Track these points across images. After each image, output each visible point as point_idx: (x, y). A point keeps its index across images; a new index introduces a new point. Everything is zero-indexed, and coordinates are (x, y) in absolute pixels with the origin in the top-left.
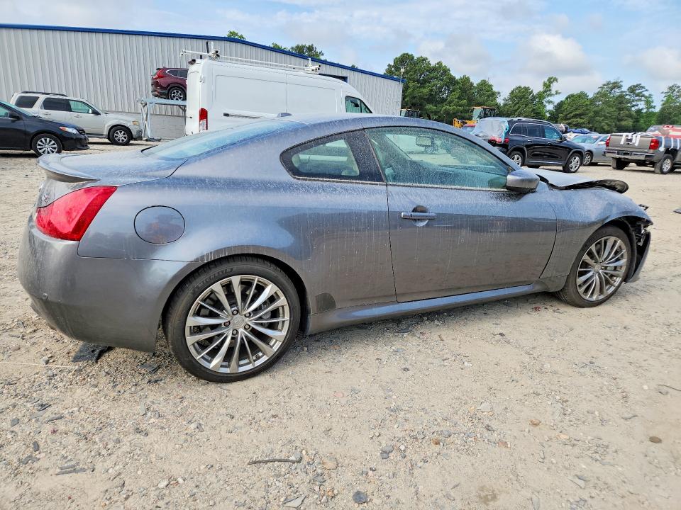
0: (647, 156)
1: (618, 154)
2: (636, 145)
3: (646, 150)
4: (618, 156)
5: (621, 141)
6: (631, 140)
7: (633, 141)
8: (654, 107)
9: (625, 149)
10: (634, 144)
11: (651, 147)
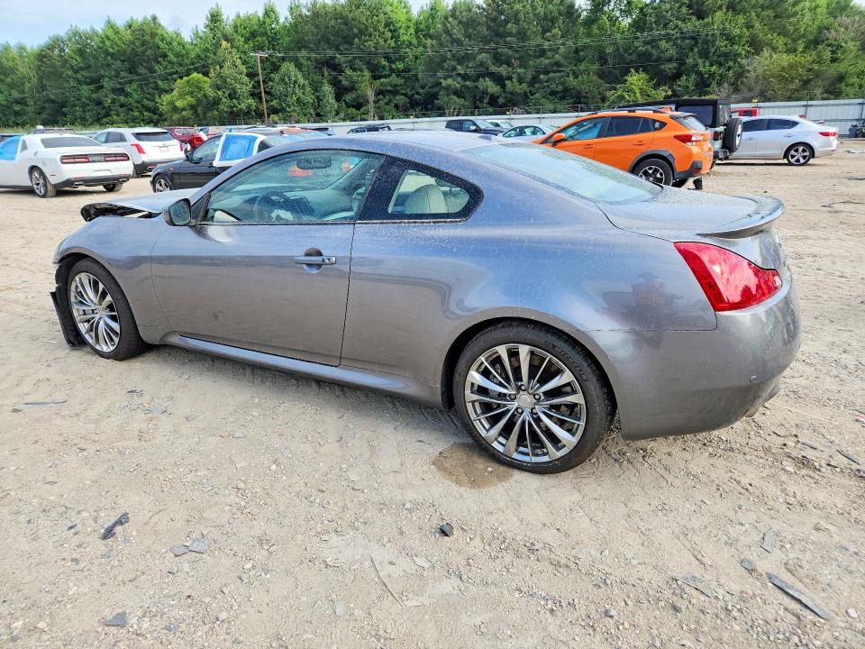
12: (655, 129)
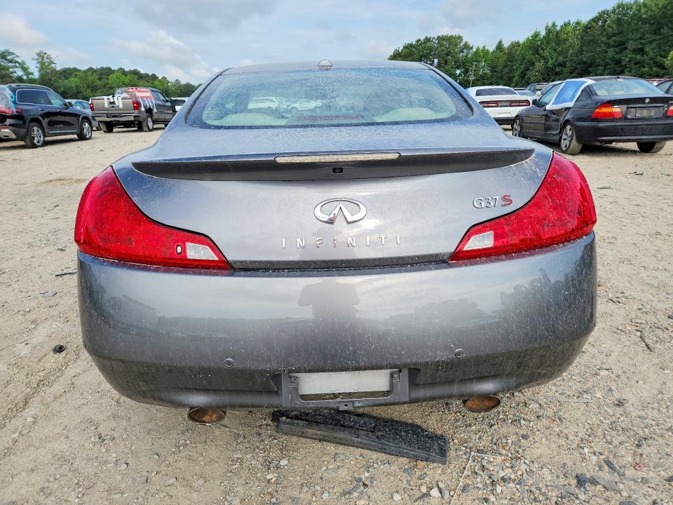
0: (135, 117)
1: (107, 117)
2: (121, 106)
3: (132, 112)
4: (108, 120)
5: (104, 104)
6: (114, 103)
7: (117, 104)
8: (32, 74)
9: (112, 112)
10: (118, 106)
11: (135, 108)
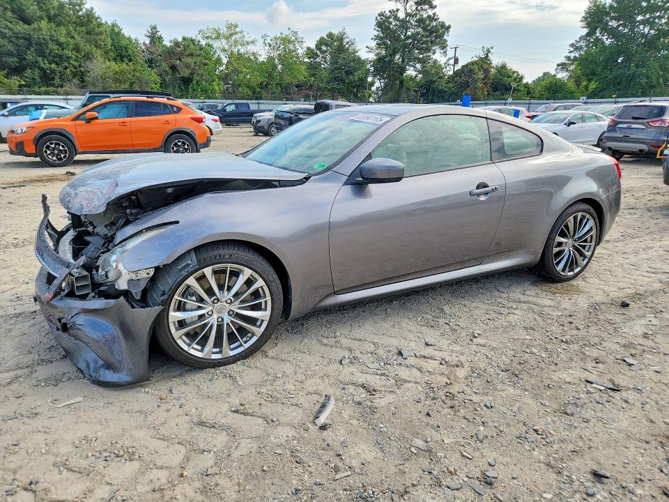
12: (175, 112)
